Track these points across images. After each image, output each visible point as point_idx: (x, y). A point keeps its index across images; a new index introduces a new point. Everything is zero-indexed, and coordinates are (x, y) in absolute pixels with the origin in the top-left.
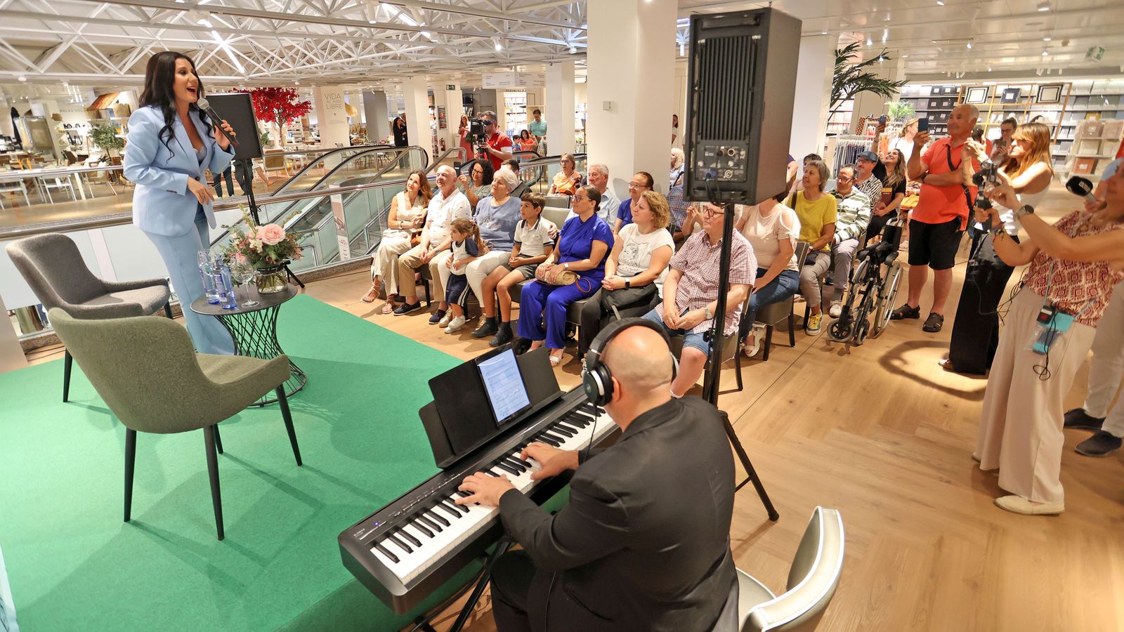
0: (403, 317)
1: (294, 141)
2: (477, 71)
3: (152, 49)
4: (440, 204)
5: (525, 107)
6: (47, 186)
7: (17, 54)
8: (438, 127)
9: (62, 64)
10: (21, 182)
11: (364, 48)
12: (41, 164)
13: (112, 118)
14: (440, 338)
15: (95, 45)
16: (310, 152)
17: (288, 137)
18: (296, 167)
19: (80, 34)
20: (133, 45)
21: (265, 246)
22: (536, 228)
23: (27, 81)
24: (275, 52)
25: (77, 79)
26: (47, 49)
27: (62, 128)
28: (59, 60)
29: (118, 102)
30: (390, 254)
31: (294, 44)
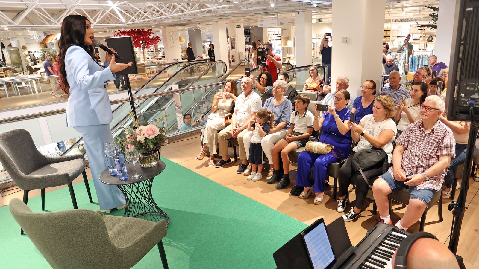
0: (221, 168)
1: (150, 58)
2: (255, 17)
3: (75, 10)
4: (243, 100)
5: (280, 36)
6: (18, 86)
7: (4, 16)
8: (230, 49)
9: (28, 20)
10: (4, 84)
11: (192, 7)
12: (15, 74)
13: (53, 48)
14: (245, 184)
15: (45, 9)
16: (159, 65)
17: (147, 56)
18: (152, 73)
19: (37, 3)
20: (65, 8)
21: (146, 139)
22: (304, 116)
23: (9, 29)
24: (141, 9)
25: (35, 27)
26: (19, 12)
27: (27, 53)
28: (26, 18)
29: (56, 39)
30: (213, 130)
31: (152, 5)
